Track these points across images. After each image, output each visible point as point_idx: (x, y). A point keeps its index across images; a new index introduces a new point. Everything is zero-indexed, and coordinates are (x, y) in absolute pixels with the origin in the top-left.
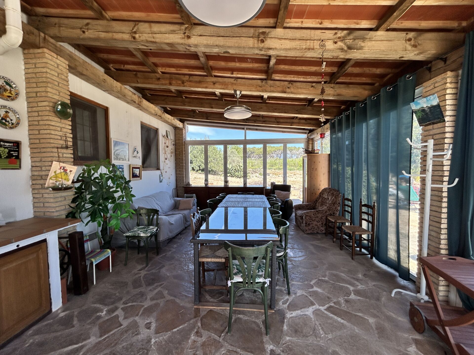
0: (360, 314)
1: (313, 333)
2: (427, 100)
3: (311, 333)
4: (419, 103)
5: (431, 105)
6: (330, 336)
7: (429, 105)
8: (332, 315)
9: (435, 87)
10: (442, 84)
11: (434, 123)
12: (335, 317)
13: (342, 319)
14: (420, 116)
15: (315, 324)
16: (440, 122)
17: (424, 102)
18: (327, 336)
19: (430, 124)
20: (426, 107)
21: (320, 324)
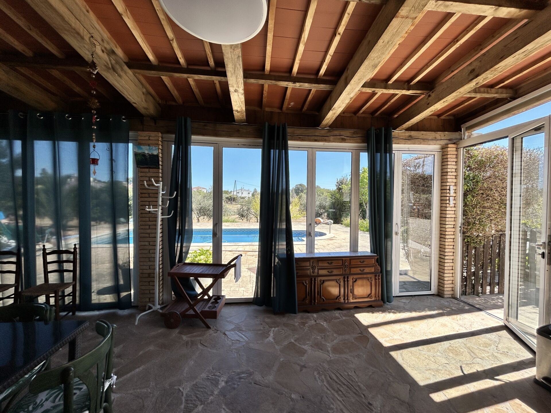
0: (141, 353)
1: (141, 399)
2: (150, 148)
3: (141, 401)
4: (142, 149)
5: (152, 154)
6: (152, 384)
7: (150, 153)
8: (129, 375)
9: (149, 140)
10: (155, 139)
11: (150, 168)
12: (133, 372)
13: (139, 367)
14: (140, 159)
15: (131, 394)
16: (155, 168)
17: (147, 149)
18: (151, 386)
19: (147, 168)
20: (148, 153)
21: (134, 389)
